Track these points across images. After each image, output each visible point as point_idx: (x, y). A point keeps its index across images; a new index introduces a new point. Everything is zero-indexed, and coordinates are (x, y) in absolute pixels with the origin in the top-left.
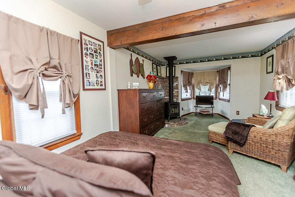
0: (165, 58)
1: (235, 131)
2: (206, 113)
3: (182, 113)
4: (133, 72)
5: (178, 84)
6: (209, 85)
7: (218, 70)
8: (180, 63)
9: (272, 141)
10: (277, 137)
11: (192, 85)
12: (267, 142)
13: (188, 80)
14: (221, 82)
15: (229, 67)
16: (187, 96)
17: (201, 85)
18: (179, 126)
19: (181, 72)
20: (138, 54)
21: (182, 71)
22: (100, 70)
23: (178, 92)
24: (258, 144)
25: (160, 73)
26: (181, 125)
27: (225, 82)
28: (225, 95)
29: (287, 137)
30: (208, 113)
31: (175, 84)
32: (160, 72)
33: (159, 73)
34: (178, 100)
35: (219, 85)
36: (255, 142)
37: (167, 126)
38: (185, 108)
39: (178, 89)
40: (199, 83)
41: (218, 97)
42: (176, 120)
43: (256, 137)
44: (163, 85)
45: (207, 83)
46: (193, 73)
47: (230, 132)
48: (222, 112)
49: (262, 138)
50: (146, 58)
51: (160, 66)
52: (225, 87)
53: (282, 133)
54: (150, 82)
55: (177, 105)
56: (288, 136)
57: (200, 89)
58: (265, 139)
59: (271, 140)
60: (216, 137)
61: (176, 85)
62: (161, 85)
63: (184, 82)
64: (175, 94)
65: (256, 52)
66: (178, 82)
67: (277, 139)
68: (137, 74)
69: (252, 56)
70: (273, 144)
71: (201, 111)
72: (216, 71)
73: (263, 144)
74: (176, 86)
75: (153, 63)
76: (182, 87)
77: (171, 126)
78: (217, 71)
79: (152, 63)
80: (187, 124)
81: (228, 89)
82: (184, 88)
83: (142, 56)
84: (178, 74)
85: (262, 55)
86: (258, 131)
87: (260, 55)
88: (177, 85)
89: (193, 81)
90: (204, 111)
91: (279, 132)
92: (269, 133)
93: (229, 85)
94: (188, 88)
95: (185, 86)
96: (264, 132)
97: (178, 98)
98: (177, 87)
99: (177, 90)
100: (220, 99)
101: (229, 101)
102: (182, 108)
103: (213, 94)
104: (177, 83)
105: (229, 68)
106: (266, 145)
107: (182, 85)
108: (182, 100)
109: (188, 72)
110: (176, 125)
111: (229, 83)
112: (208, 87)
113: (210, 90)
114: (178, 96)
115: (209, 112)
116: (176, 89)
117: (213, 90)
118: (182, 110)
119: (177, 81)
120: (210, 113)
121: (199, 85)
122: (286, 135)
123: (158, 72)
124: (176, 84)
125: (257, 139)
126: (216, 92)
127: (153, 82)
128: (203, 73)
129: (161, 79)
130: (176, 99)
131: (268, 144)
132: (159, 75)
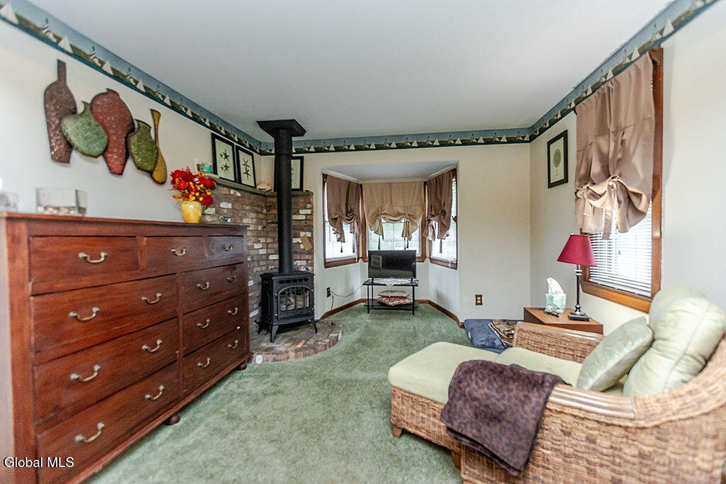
0: (263, 125)
1: (486, 406)
2: (396, 302)
3: (322, 307)
4: (70, 146)
5: (312, 214)
6: (403, 221)
7: (426, 180)
8: (318, 150)
9: (641, 455)
10: (663, 444)
11: (358, 218)
12: (620, 457)
13: (347, 205)
14: (433, 213)
15: (452, 170)
16: (342, 251)
17: (383, 221)
18: (305, 355)
19: (322, 176)
20: (117, 76)
21: (325, 176)
23: (311, 239)
24: (578, 463)
25: (251, 178)
26: (312, 351)
27: (444, 213)
28: (445, 248)
29: (710, 443)
30: (402, 301)
31: (301, 215)
32: (251, 172)
33: (244, 176)
34: (312, 265)
35: (429, 221)
36: (566, 456)
37: (259, 359)
38: (338, 290)
39: (310, 228)
40: (377, 216)
41: (428, 255)
42: (303, 332)
43: (568, 434)
44: (261, 216)
45: (399, 214)
46: (361, 185)
47: (468, 413)
48: (439, 296)
49: (598, 441)
50: (174, 107)
51: (252, 155)
52: (444, 228)
53: (688, 422)
54: (186, 197)
55: (303, 283)
56: (715, 437)
57: (380, 232)
58: (608, 444)
59: (636, 453)
60: (415, 412)
61: (304, 218)
62: (254, 215)
63: (333, 211)
64: (302, 246)
65: (518, 130)
66: (311, 208)
67: (665, 449)
68: (104, 154)
69: (510, 141)
70: (646, 470)
71: (383, 297)
72: (421, 182)
73: (601, 465)
74: (306, 219)
75: (214, 137)
76: (327, 224)
77: (274, 360)
78: (425, 183)
79: (212, 134)
80: (334, 344)
81: (452, 231)
82: (332, 228)
83: (148, 93)
84: (313, 183)
85: (532, 138)
86: (580, 409)
87: (527, 139)
88: (309, 218)
89: (363, 209)
90: (390, 294)
91: (673, 418)
92: (631, 420)
93: (455, 219)
94: (346, 228)
95: (336, 222)
96: (606, 416)
97: (313, 259)
98: (308, 222)
99: (309, 234)
100: (432, 261)
101: (455, 266)
102: (329, 289)
103: (414, 246)
104: (309, 212)
105: (454, 172)
106: (613, 471)
107: (327, 219)
108: (328, 264)
109: (346, 181)
110: (292, 354)
111: (453, 214)
112: (400, 226)
113: (407, 234)
114: (311, 252)
115: (405, 298)
116: (303, 230)
117: (416, 235)
118: (329, 295)
119: (309, 206)
120: (407, 301)
121: (377, 221)
122: (707, 436)
123: (243, 170)
124: (306, 215)
125: (574, 442)
126: (423, 240)
127: (197, 200)
128: (389, 186)
129: (252, 196)
130: (304, 263)
131: (621, 470)
132: (247, 180)
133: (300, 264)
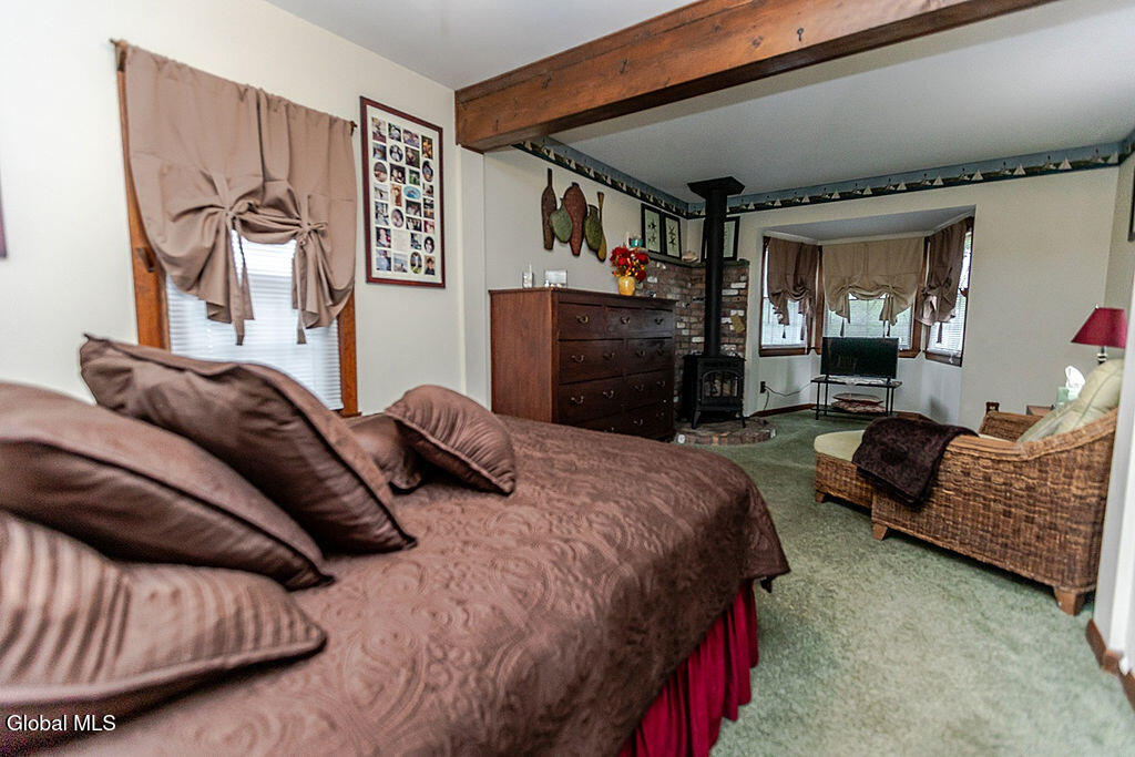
0: (694, 187)
1: (892, 449)
2: (860, 408)
3: (753, 403)
4: (553, 235)
5: (746, 288)
6: (884, 296)
7: (930, 234)
8: (759, 207)
9: (1029, 488)
10: (1044, 475)
11: (812, 293)
12: (1010, 492)
13: (795, 275)
14: (933, 284)
15: (966, 219)
16: (784, 337)
17: (851, 297)
18: (730, 443)
19: (761, 241)
20: (579, 171)
21: (766, 240)
22: (426, 222)
23: (744, 319)
24: (975, 501)
25: (677, 247)
26: (739, 440)
27: (948, 282)
28: (949, 337)
29: (1082, 474)
30: (869, 408)
31: (732, 290)
32: (676, 241)
33: (669, 246)
34: (743, 350)
35: (926, 296)
36: (965, 494)
37: (681, 439)
38: (778, 386)
39: (744, 307)
40: (842, 290)
41: (922, 348)
42: (728, 425)
43: (968, 474)
44: (685, 291)
45: (878, 287)
46: (820, 247)
47: (876, 455)
48: (934, 406)
49: (993, 479)
50: (614, 186)
51: (678, 220)
52: (947, 305)
53: (1064, 455)
54: (623, 273)
55: (735, 367)
56: (1088, 468)
57: (845, 312)
58: (1002, 480)
59: (1024, 486)
61: (736, 293)
62: (679, 290)
63: (773, 285)
64: (732, 328)
65: (1096, 148)
66: (747, 281)
67: (1046, 480)
68: (570, 241)
69: (1076, 167)
70: (1031, 501)
71: (843, 400)
72: (910, 240)
73: (995, 501)
74: (739, 295)
75: (644, 207)
76: (766, 302)
77: (697, 442)
78: (927, 239)
79: (642, 205)
80: (764, 440)
81: (959, 310)
82: (772, 306)
83: (597, 179)
84: (750, 249)
85: (1122, 159)
86: (976, 450)
87: (1114, 159)
88: (743, 293)
89: (819, 282)
90: (850, 398)
91: (1051, 451)
92: (1017, 456)
93: (965, 293)
94: (793, 307)
95: (779, 299)
96: (996, 454)
97: (744, 344)
98: (742, 299)
99: (741, 313)
100: (929, 355)
101: (958, 361)
102: (763, 383)
103: (901, 331)
104: (743, 285)
105: (969, 223)
106: (1005, 504)
107: (766, 295)
108: (765, 352)
109: (798, 243)
110: (716, 439)
111: (963, 284)
112: (879, 305)
113: (889, 316)
114: (743, 335)
115: (876, 404)
116: (735, 308)
117: (904, 318)
118: (763, 391)
119: (743, 278)
120: (878, 409)
121: (842, 298)
122: (1080, 468)
123: (669, 240)
124: (739, 289)
125: (972, 482)
126: (916, 325)
127: (632, 275)
128: (865, 246)
129: (677, 268)
130: (733, 348)
131: (1012, 503)
132: (672, 251)
133: (729, 349)
